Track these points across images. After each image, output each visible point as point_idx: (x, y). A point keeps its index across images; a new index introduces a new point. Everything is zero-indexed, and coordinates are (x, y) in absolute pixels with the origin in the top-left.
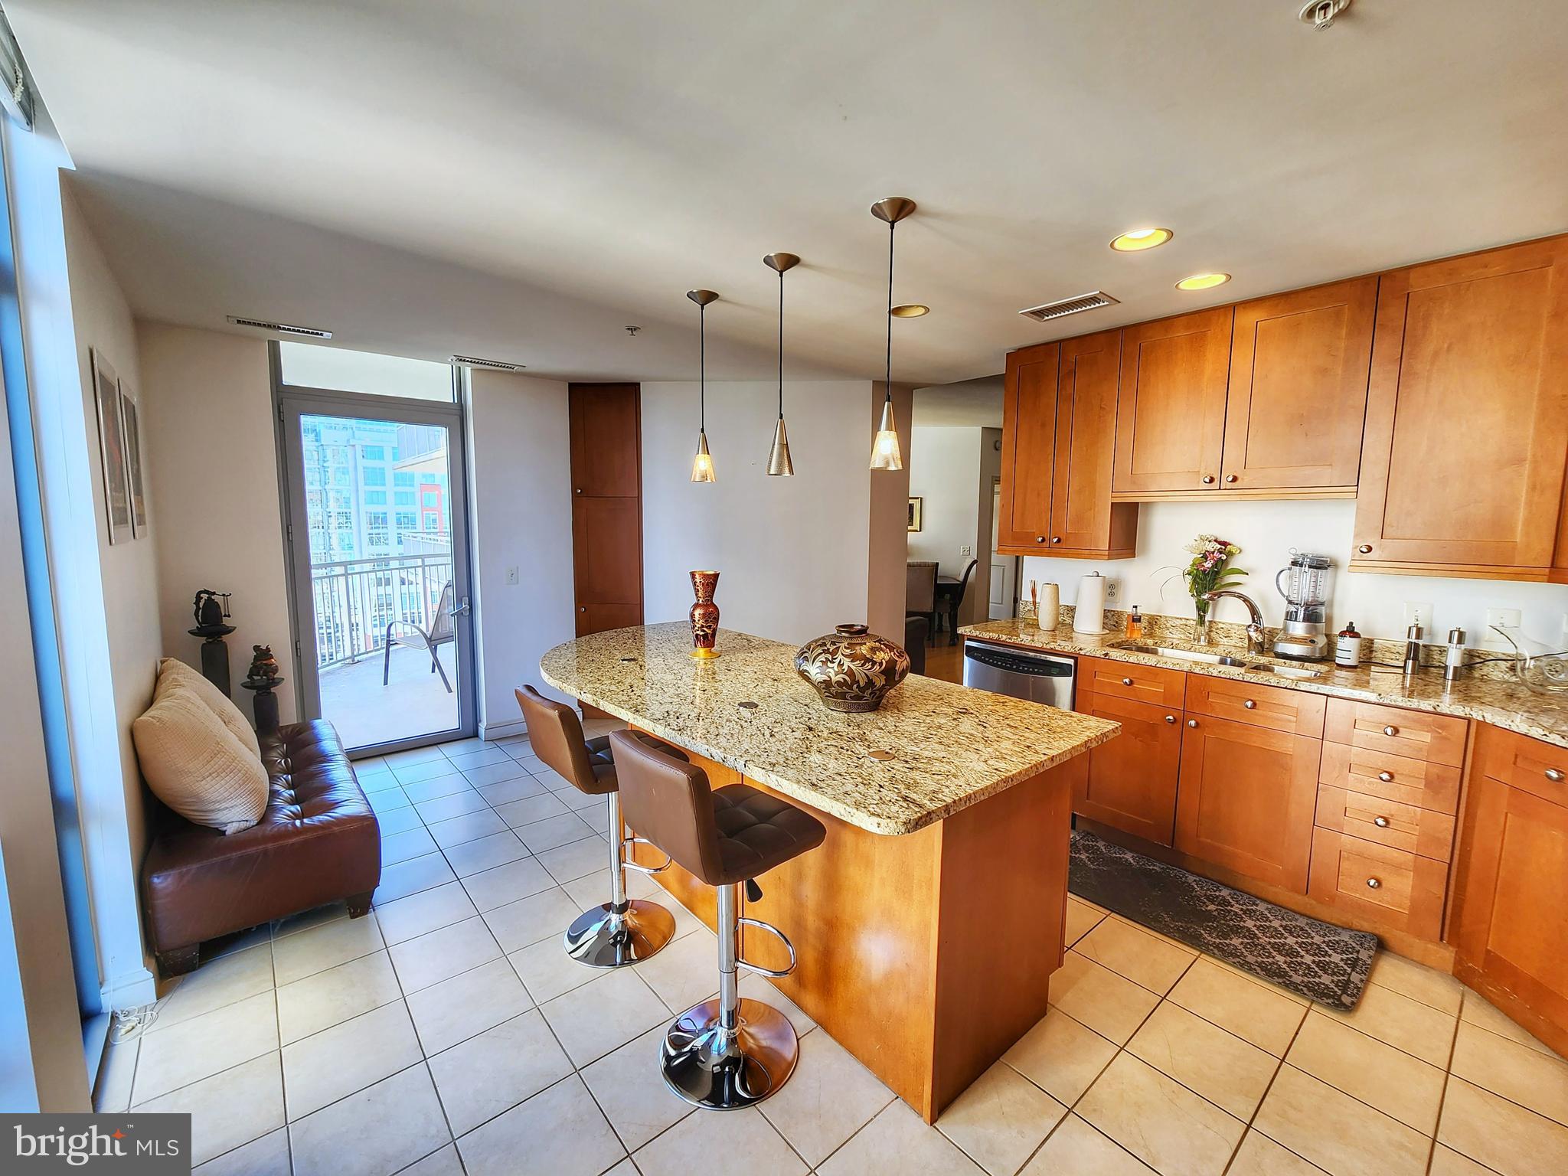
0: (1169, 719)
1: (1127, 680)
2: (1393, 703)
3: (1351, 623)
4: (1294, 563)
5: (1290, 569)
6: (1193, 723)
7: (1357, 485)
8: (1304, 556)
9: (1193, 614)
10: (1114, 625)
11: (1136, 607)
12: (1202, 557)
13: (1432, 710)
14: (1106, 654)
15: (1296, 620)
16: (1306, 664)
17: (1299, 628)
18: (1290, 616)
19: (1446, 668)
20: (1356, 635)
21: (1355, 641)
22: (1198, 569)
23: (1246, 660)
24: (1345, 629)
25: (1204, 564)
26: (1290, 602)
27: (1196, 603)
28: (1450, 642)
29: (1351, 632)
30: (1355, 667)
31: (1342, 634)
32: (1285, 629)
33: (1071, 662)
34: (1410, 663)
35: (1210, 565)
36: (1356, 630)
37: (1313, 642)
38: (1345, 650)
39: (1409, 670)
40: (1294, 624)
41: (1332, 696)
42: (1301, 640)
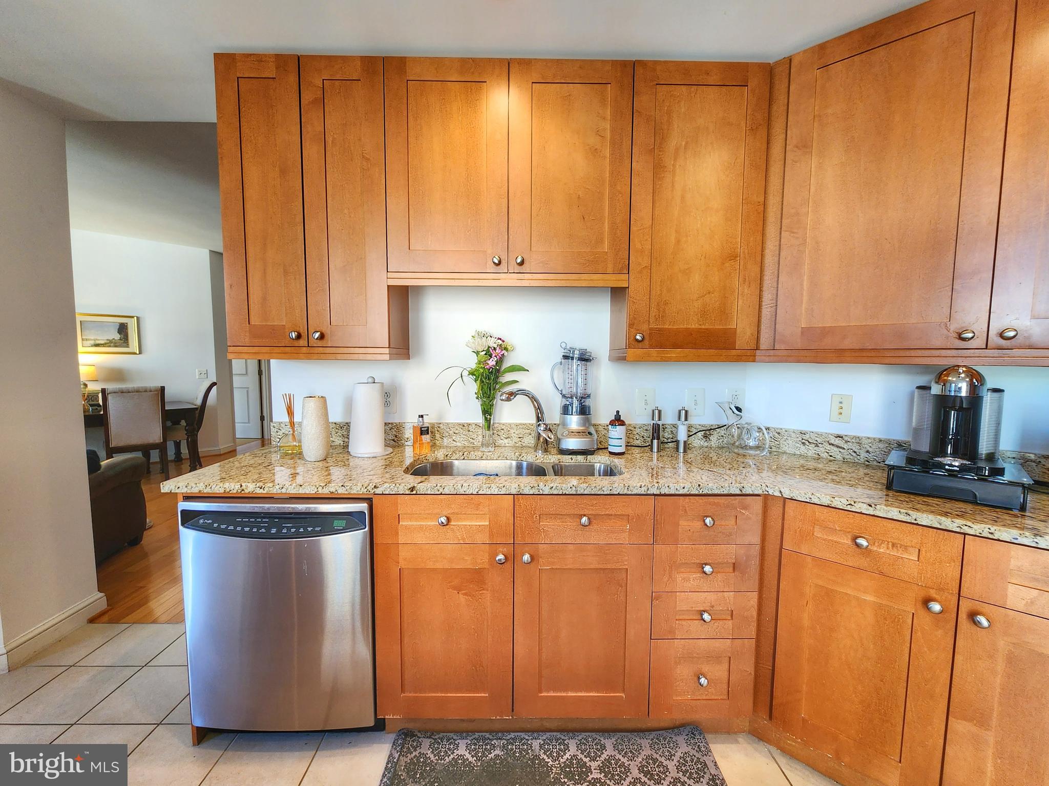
0: (500, 560)
1: (443, 520)
2: (710, 492)
3: (618, 412)
4: (566, 357)
5: (562, 363)
6: (526, 557)
7: (629, 273)
8: (573, 350)
9: (479, 419)
10: (393, 440)
11: (422, 416)
12: (486, 354)
13: (738, 492)
14: (412, 489)
15: (572, 414)
16: (589, 456)
17: (574, 421)
18: (566, 410)
19: (677, 442)
20: (622, 423)
21: (623, 428)
22: (484, 367)
23: (538, 461)
24: (614, 418)
25: (488, 362)
26: (564, 396)
27: (481, 405)
28: (679, 419)
29: (618, 420)
30: (622, 454)
31: (612, 423)
32: (564, 424)
33: (363, 507)
34: (655, 442)
35: (494, 363)
36: (621, 419)
37: (590, 433)
38: (616, 437)
39: (655, 449)
40: (571, 418)
41: (660, 495)
42: (579, 433)
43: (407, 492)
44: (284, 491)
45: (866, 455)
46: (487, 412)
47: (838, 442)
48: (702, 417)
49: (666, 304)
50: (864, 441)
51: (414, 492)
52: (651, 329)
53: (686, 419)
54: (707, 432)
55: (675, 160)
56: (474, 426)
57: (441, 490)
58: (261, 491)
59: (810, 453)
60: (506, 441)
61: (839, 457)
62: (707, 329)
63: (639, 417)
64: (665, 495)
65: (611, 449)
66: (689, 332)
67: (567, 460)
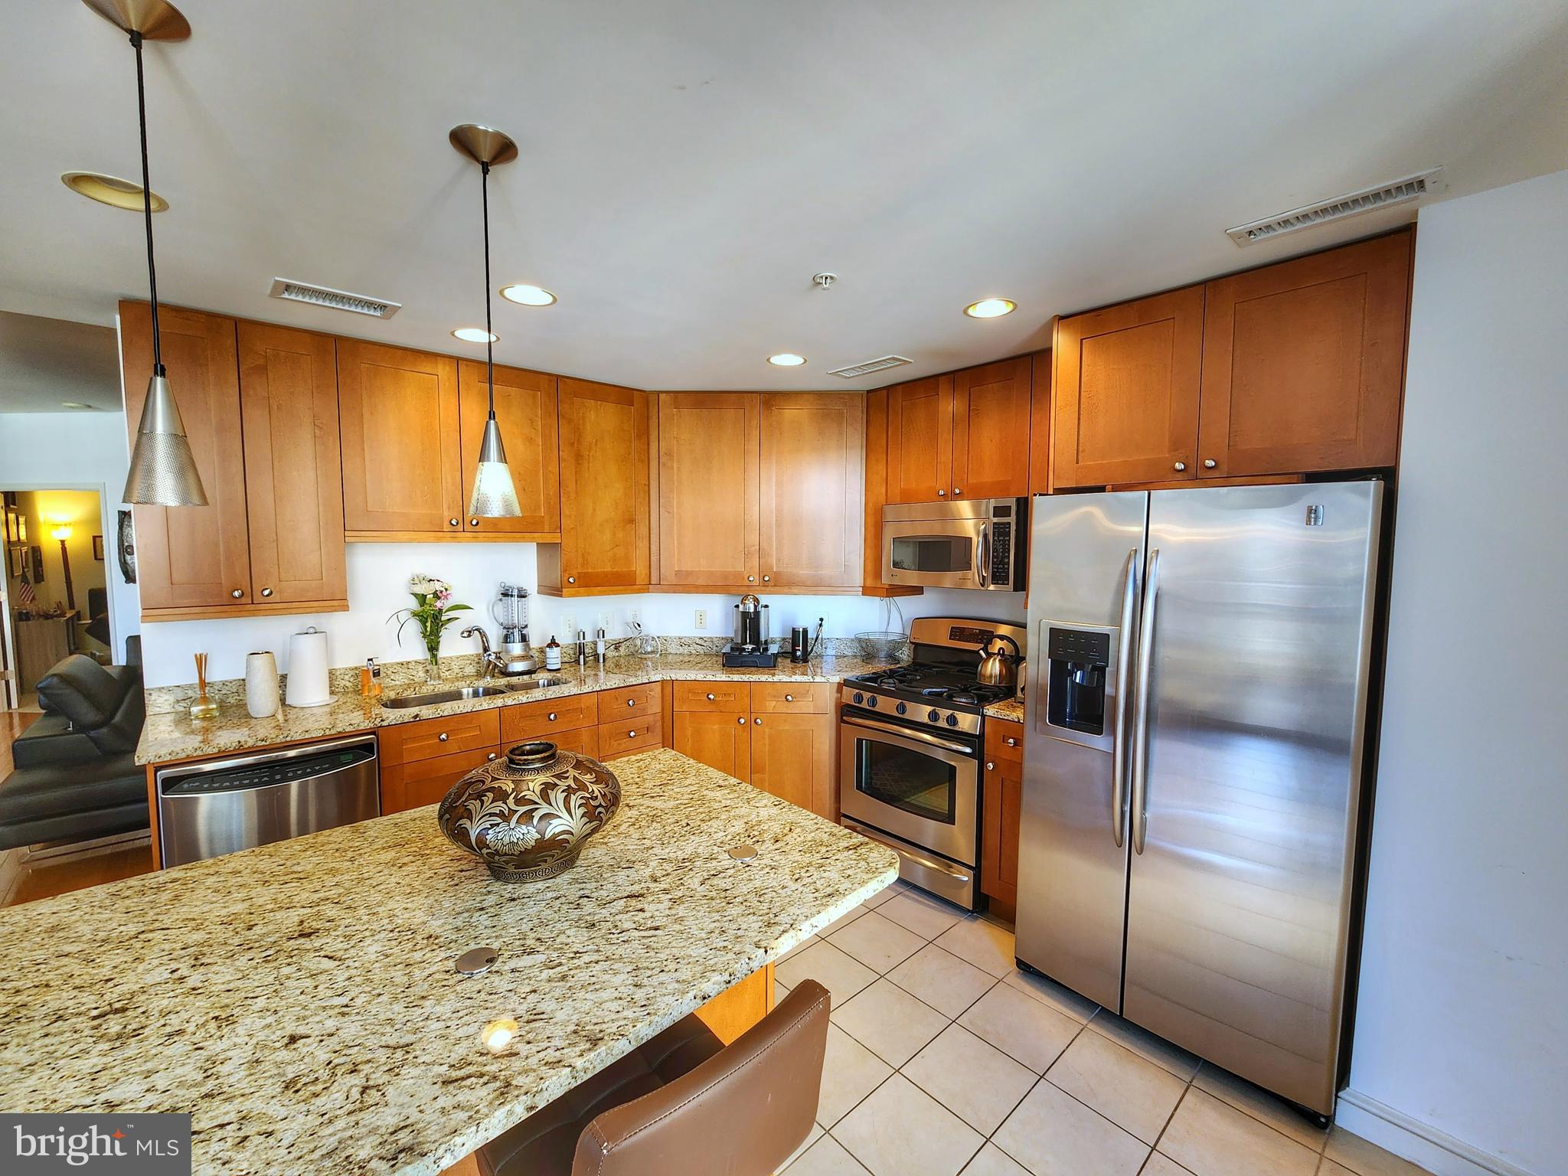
0: (492, 757)
1: (444, 736)
2: (630, 684)
3: (553, 637)
4: (505, 595)
5: (501, 600)
7: (561, 532)
8: (511, 588)
9: (428, 656)
11: (371, 660)
12: (433, 597)
13: (647, 681)
14: (416, 717)
15: (513, 642)
16: (532, 675)
17: (517, 648)
18: (507, 639)
19: (598, 655)
20: (556, 645)
21: (558, 648)
23: (491, 684)
24: (550, 642)
26: (505, 627)
27: (427, 643)
28: (598, 637)
29: (553, 643)
30: (559, 669)
31: (549, 646)
32: (508, 651)
33: (372, 739)
34: (582, 657)
36: (556, 641)
37: (531, 656)
38: (554, 657)
39: (582, 662)
40: (513, 646)
41: (601, 691)
42: (523, 658)
43: (412, 720)
44: (288, 739)
45: (716, 648)
46: (433, 648)
47: (700, 642)
48: (615, 633)
49: (589, 553)
50: (715, 640)
51: (418, 719)
52: (579, 573)
53: (603, 637)
54: (617, 646)
55: (589, 452)
56: (413, 663)
57: (441, 713)
58: (264, 743)
59: (686, 652)
60: (447, 673)
61: (702, 652)
62: (617, 572)
63: (566, 639)
64: (604, 690)
65: (549, 667)
66: (606, 574)
67: (514, 680)
